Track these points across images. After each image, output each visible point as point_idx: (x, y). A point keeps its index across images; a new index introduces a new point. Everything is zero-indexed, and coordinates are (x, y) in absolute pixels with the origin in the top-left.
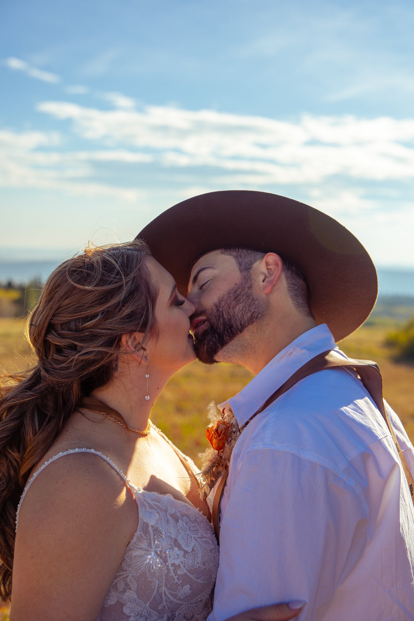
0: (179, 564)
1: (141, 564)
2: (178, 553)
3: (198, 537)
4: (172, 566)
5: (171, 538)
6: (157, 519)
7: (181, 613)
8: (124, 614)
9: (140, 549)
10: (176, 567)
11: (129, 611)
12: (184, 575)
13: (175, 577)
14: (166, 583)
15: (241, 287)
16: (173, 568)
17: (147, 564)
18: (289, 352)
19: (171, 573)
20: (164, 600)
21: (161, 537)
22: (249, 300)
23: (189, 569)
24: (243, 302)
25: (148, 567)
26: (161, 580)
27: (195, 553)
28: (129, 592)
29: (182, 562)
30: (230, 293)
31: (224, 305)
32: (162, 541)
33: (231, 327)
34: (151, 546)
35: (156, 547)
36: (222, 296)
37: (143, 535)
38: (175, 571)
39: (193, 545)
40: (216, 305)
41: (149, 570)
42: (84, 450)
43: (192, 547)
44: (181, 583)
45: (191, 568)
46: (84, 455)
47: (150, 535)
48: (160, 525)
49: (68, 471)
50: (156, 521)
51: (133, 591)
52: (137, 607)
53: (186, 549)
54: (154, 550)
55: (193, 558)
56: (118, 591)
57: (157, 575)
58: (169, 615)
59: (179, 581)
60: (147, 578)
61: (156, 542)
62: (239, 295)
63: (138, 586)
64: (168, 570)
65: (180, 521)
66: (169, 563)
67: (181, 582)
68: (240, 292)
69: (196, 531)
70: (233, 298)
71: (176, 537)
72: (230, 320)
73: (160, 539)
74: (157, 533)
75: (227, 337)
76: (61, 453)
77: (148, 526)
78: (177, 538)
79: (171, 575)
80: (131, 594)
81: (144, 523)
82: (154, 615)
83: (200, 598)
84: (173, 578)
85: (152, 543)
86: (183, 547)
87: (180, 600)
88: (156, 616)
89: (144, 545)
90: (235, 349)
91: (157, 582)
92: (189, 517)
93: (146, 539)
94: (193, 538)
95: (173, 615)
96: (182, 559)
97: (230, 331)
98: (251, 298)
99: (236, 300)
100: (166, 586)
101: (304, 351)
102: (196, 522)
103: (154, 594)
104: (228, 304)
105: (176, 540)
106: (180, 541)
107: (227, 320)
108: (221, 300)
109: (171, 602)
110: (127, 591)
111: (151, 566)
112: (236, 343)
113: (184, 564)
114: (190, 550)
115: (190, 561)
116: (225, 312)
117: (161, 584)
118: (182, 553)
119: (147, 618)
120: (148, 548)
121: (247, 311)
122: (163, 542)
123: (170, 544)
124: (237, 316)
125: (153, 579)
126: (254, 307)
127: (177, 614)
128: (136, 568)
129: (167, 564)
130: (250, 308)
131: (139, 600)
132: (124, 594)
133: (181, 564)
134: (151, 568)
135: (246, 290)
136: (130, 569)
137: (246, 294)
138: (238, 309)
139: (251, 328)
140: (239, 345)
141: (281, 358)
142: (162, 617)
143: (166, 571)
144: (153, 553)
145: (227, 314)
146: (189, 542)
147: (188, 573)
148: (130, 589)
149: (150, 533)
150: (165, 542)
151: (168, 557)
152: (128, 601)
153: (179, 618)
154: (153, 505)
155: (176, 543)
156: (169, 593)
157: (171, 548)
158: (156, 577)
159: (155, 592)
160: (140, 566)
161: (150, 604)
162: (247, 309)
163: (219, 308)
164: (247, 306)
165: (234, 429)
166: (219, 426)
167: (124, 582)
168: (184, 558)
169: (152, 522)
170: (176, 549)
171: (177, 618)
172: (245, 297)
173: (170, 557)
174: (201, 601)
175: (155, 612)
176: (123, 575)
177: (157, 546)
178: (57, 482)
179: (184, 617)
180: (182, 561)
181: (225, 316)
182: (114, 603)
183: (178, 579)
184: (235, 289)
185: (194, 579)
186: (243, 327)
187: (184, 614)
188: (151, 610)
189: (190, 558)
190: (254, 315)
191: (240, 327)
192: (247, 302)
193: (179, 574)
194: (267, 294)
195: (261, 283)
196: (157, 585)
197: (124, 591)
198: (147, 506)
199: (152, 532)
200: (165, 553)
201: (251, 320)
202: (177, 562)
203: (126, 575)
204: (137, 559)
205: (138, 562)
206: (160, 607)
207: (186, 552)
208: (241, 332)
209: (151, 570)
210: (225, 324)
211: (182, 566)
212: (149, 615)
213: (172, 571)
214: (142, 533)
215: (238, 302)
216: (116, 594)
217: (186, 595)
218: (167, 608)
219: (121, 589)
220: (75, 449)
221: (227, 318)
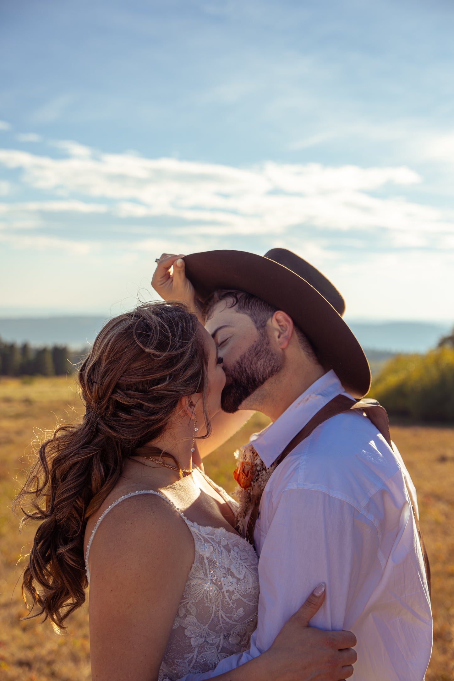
0: (233, 590)
1: (199, 592)
2: (231, 580)
3: (248, 565)
4: (227, 593)
5: (225, 568)
6: (212, 551)
7: (236, 632)
8: (186, 636)
9: (197, 579)
10: (231, 593)
11: (190, 633)
12: (238, 599)
13: (230, 602)
14: (222, 608)
15: (260, 343)
16: (228, 594)
17: (204, 591)
18: (306, 398)
19: (226, 598)
20: (221, 622)
21: (215, 567)
22: (269, 356)
23: (242, 594)
24: (263, 357)
25: (205, 594)
26: (217, 605)
27: (247, 579)
28: (189, 617)
29: (235, 589)
30: (251, 351)
31: (246, 361)
32: (216, 571)
33: (254, 380)
34: (207, 575)
35: (212, 577)
36: (243, 354)
37: (200, 566)
38: (230, 597)
39: (244, 573)
40: (238, 362)
41: (207, 597)
42: (144, 492)
43: (243, 575)
44: (235, 607)
45: (244, 593)
46: (145, 497)
47: (205, 565)
48: (214, 557)
49: (135, 513)
50: (211, 554)
51: (193, 616)
52: (197, 629)
53: (238, 577)
54: (210, 579)
55: (245, 584)
56: (179, 617)
57: (214, 601)
58: (225, 634)
59: (234, 605)
60: (205, 603)
61: (211, 572)
62: (260, 351)
63: (197, 612)
64: (224, 596)
65: (232, 551)
66: (224, 590)
67: (235, 605)
68: (260, 348)
69: (246, 559)
70: (254, 354)
71: (229, 566)
72: (253, 375)
73: (215, 569)
74: (212, 564)
75: (251, 390)
76: (123, 497)
77: (204, 558)
78: (229, 568)
79: (226, 600)
80: (192, 619)
81: (200, 555)
82: (212, 634)
83: (251, 618)
84: (228, 603)
85: (208, 573)
86: (236, 575)
87: (235, 621)
88: (214, 635)
89: (201, 574)
90: (256, 398)
91: (214, 607)
92: (238, 547)
93: (202, 569)
94: (244, 566)
95: (228, 634)
96: (235, 586)
97: (253, 384)
98: (270, 353)
99: (257, 356)
100: (222, 610)
101: (320, 397)
102: (245, 551)
103: (212, 617)
104: (250, 361)
105: (229, 569)
106: (234, 570)
107: (250, 374)
108: (243, 358)
109: (227, 623)
110: (188, 616)
111: (208, 593)
112: (257, 393)
113: (237, 591)
114: (241, 577)
115: (243, 587)
116: (248, 368)
117: (217, 608)
118: (235, 580)
119: (206, 638)
120: (204, 577)
121: (268, 365)
122: (218, 572)
123: (224, 573)
124: (259, 371)
125: (211, 605)
126: (273, 361)
127: (232, 633)
128: (195, 596)
129: (222, 590)
130: (270, 363)
131: (198, 623)
132: (184, 619)
133: (235, 590)
134: (208, 595)
135: (265, 346)
136: (190, 597)
137: (266, 350)
138: (260, 365)
139: (271, 380)
140: (260, 395)
141: (299, 404)
142: (219, 636)
143: (222, 597)
144: (209, 581)
145: (250, 370)
146: (240, 571)
147: (241, 598)
148: (190, 614)
149: (205, 564)
150: (219, 572)
151: (223, 584)
152: (189, 625)
153: (233, 635)
154: (208, 538)
155: (229, 572)
156: (225, 616)
157: (225, 577)
158: (213, 603)
159: (213, 615)
160: (199, 593)
161: (208, 626)
162: (268, 364)
163: (241, 365)
164: (268, 361)
165: (258, 468)
166: (244, 467)
167: (185, 608)
168: (238, 585)
169: (207, 554)
170: (229, 577)
171: (232, 635)
172: (265, 353)
173: (225, 584)
174: (252, 621)
175: (213, 632)
176: (184, 602)
177: (212, 575)
178: (125, 523)
179: (238, 635)
180: (235, 587)
181: (248, 371)
182: (176, 628)
183: (233, 603)
184: (255, 346)
185: (247, 602)
186: (265, 380)
187: (238, 633)
188: (209, 631)
189: (242, 584)
190: (274, 368)
191: (262, 380)
192: (267, 358)
193: (233, 599)
194: (283, 349)
195: (277, 340)
196: (214, 609)
197: (185, 617)
198: (202, 540)
199: (207, 563)
200: (220, 581)
201: (272, 374)
202: (231, 589)
203: (186, 602)
204: (195, 587)
205: (196, 590)
206: (217, 628)
207: (239, 580)
208: (262, 384)
209: (208, 596)
210: (248, 378)
211: (236, 592)
212: (208, 635)
213: (227, 597)
214: (198, 564)
215: (259, 358)
216: (178, 619)
217: (240, 617)
218: (223, 628)
219: (182, 615)
220: (136, 491)
221: (250, 373)
